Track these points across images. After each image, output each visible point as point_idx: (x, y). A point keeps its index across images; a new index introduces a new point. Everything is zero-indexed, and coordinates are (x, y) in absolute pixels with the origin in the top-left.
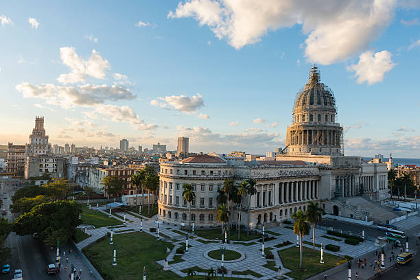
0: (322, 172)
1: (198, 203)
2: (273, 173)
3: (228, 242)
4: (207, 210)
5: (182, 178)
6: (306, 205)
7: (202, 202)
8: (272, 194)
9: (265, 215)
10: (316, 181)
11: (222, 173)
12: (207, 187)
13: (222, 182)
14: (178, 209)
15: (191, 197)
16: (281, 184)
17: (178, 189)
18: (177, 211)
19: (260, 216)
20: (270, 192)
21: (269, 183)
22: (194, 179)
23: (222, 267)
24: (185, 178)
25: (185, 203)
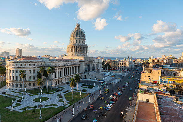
0: (81, 63)
1: (28, 79)
2: (62, 64)
3: (43, 94)
4: (32, 81)
5: (19, 68)
6: (75, 76)
7: (30, 78)
8: (62, 72)
9: (59, 81)
10: (78, 66)
11: (39, 65)
12: (32, 71)
13: (39, 68)
14: (17, 82)
15: (24, 76)
16: (65, 68)
17: (17, 72)
18: (17, 83)
19: (56, 82)
20: (61, 72)
21: (60, 68)
22: (25, 68)
23: (40, 105)
24: (20, 68)
25: (21, 79)
